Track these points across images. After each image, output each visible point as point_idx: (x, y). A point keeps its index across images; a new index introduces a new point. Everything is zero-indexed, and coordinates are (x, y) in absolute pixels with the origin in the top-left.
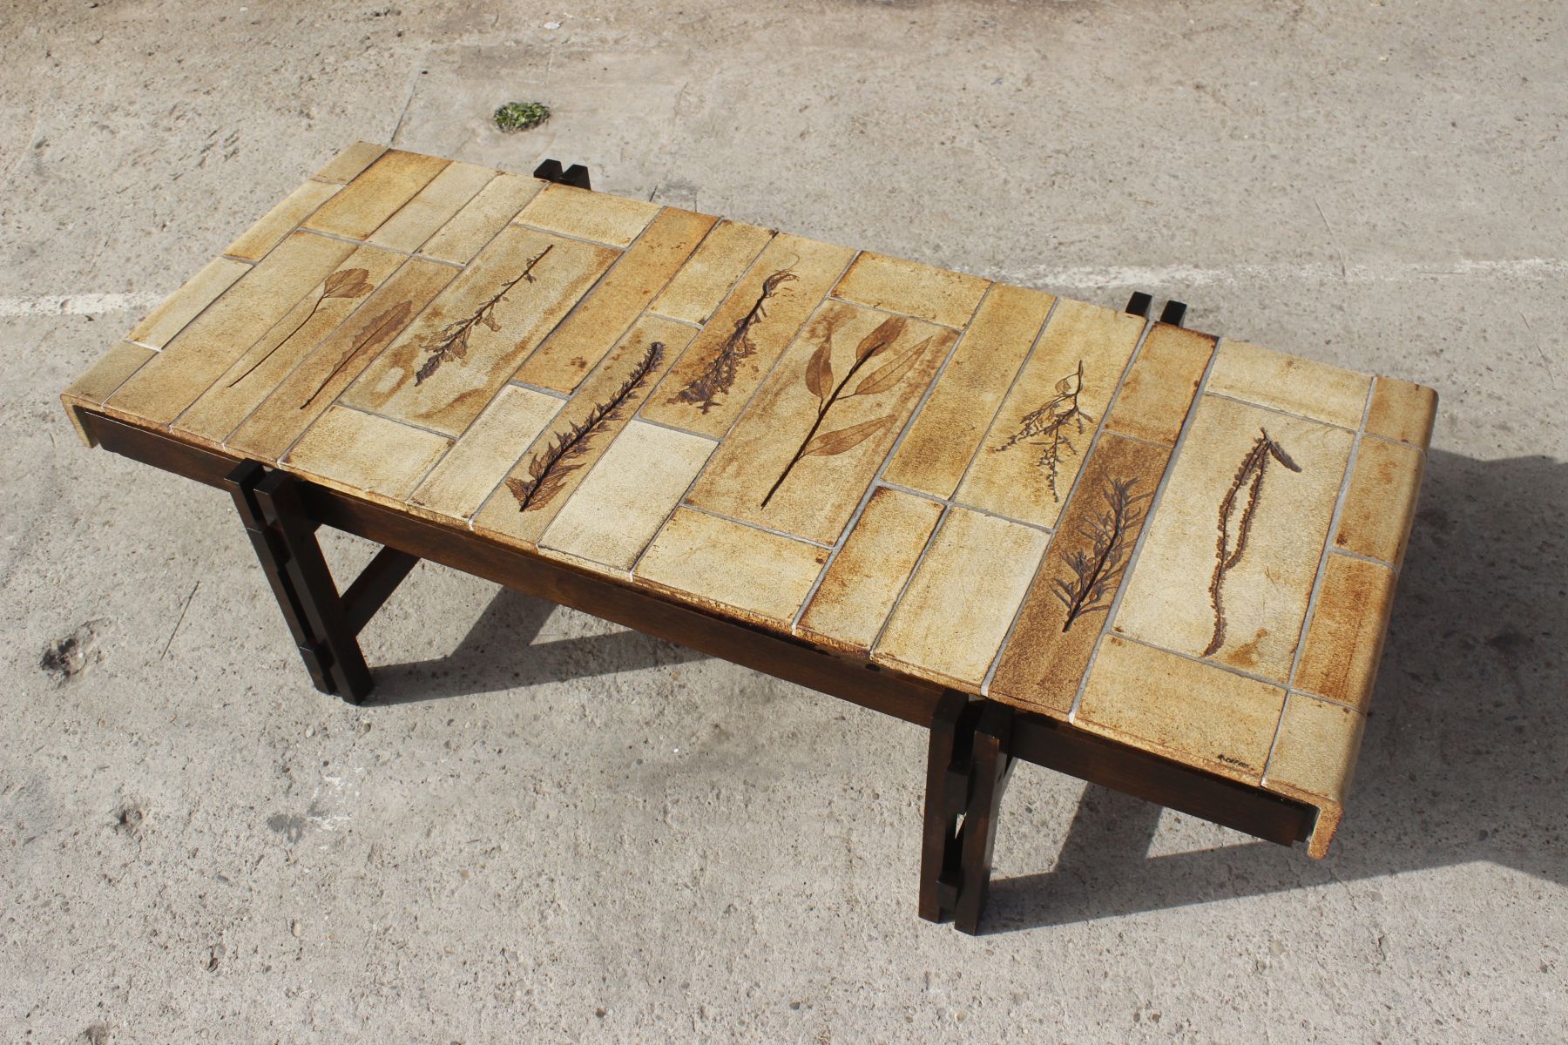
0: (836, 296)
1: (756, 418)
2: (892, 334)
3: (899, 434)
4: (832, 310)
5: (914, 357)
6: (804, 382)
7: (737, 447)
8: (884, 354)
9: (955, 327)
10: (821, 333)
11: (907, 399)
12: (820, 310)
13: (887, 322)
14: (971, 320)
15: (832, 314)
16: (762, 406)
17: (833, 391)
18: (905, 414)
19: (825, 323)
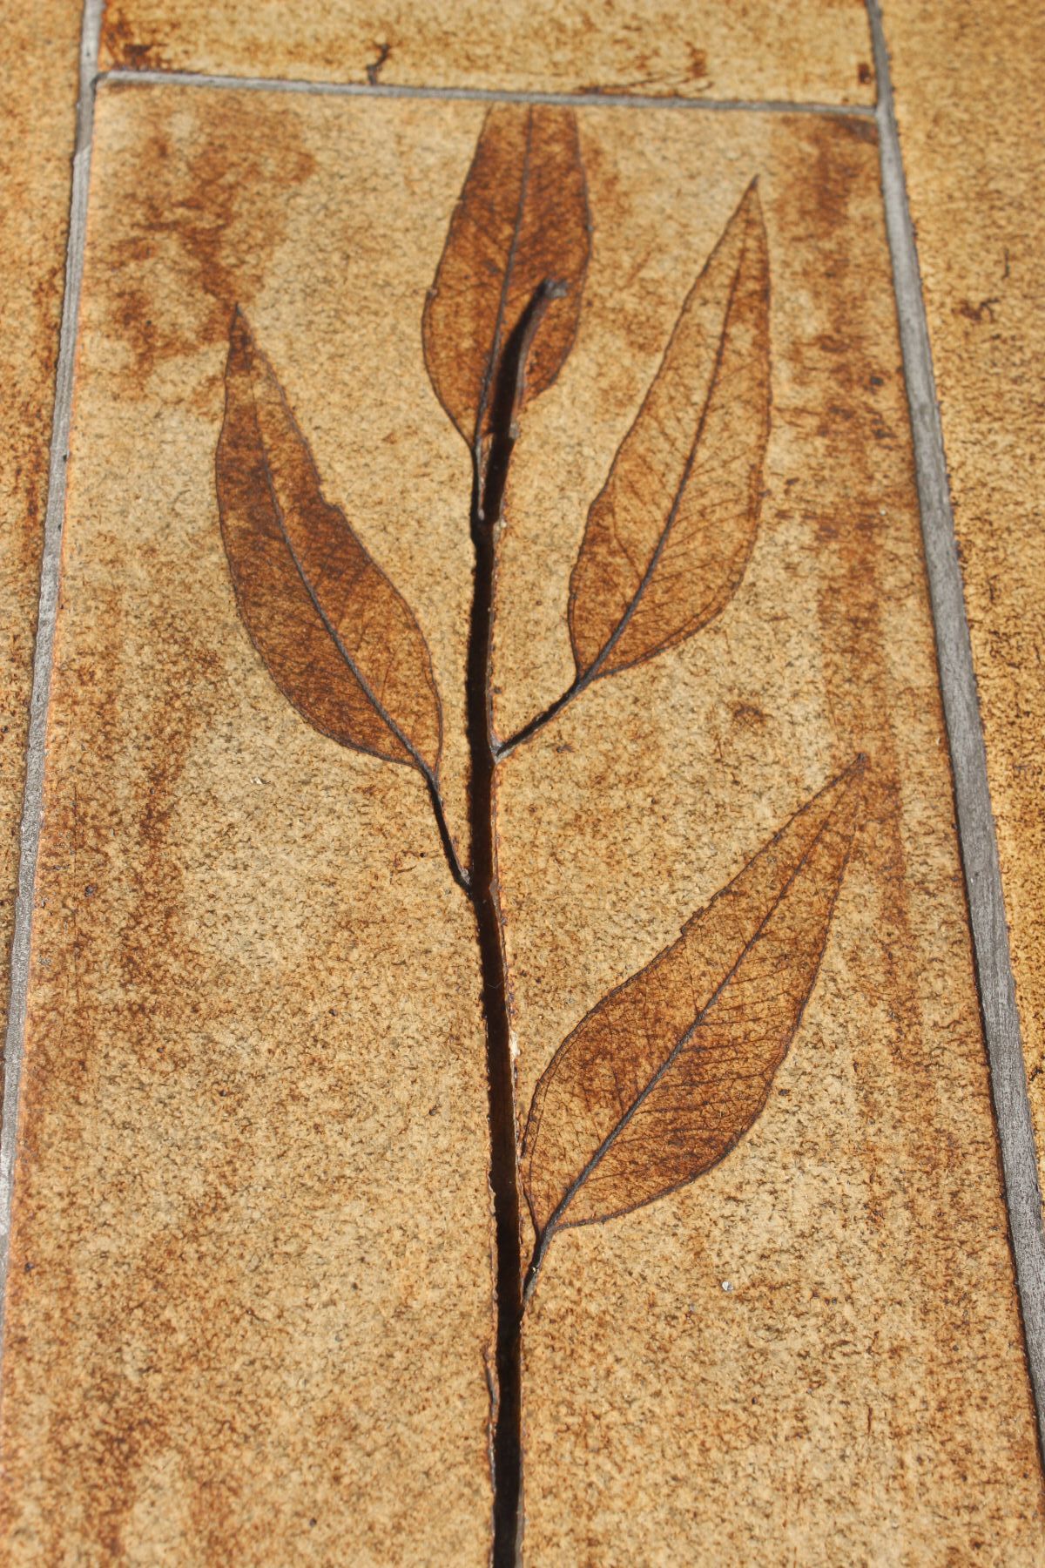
0: (138, 56)
1: (113, 1051)
2: (550, 221)
3: (962, 879)
4: (161, 148)
5: (743, 337)
6: (260, 681)
7: (108, 1328)
8: (580, 365)
9: (830, 97)
10: (188, 323)
11: (864, 622)
12: (95, 167)
13: (484, 154)
14: (875, 36)
15: (178, 182)
16: (106, 944)
17: (454, 696)
18: (913, 732)
19: (171, 246)
